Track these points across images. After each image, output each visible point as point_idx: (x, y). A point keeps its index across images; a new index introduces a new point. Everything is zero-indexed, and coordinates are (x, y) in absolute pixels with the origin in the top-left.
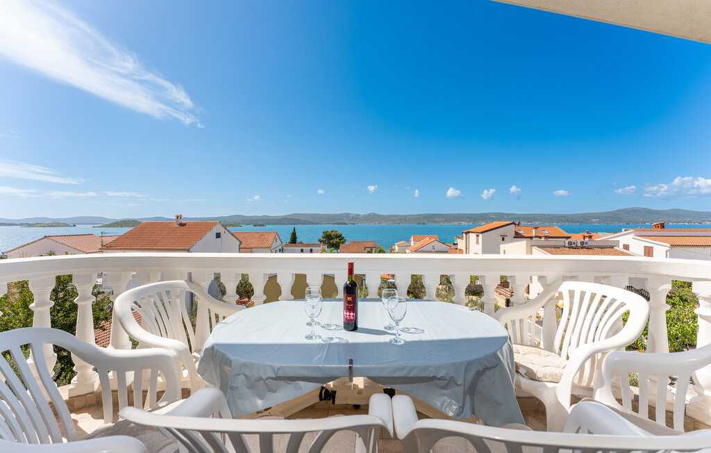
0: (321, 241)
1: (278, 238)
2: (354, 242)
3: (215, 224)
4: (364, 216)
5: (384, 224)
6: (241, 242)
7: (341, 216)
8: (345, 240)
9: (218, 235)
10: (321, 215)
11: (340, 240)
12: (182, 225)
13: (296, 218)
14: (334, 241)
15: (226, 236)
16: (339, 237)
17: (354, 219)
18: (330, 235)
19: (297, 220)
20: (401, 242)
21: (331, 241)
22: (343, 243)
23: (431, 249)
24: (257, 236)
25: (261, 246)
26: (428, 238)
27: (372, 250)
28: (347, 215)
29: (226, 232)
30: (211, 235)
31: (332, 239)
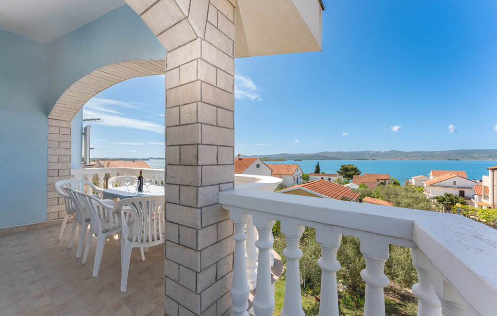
0: (339, 172)
1: (299, 169)
2: (368, 174)
3: (256, 159)
4: (385, 153)
5: (407, 160)
6: (272, 171)
7: (363, 153)
8: (360, 173)
9: (258, 166)
10: (344, 152)
11: (355, 172)
12: (240, 159)
13: (324, 155)
14: (350, 173)
15: (262, 166)
16: (355, 170)
17: (374, 156)
18: (347, 168)
19: (325, 156)
20: (419, 177)
21: (348, 173)
22: (358, 174)
23: (452, 184)
24: (285, 167)
25: (287, 173)
26: (449, 174)
27: (385, 182)
28: (368, 153)
29: (263, 164)
30: (254, 165)
31: (349, 171)
